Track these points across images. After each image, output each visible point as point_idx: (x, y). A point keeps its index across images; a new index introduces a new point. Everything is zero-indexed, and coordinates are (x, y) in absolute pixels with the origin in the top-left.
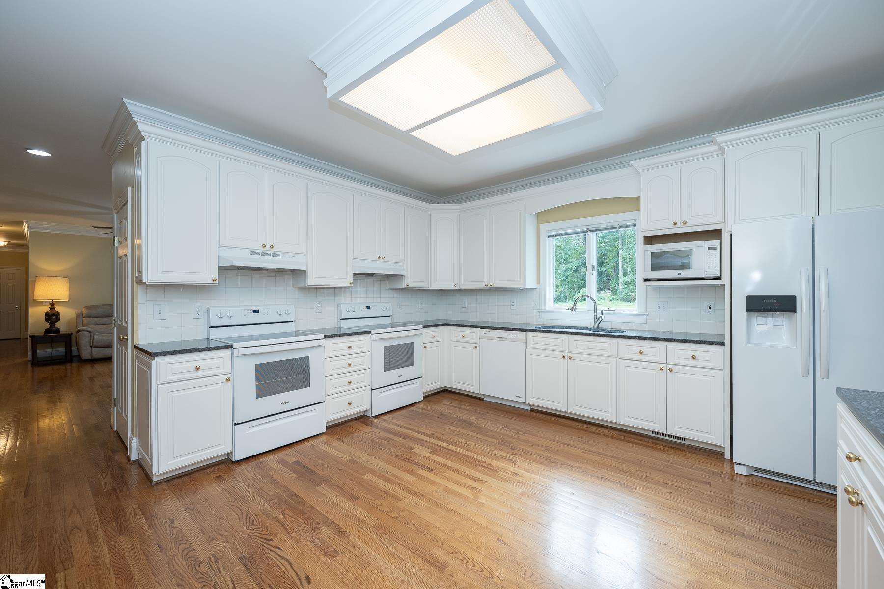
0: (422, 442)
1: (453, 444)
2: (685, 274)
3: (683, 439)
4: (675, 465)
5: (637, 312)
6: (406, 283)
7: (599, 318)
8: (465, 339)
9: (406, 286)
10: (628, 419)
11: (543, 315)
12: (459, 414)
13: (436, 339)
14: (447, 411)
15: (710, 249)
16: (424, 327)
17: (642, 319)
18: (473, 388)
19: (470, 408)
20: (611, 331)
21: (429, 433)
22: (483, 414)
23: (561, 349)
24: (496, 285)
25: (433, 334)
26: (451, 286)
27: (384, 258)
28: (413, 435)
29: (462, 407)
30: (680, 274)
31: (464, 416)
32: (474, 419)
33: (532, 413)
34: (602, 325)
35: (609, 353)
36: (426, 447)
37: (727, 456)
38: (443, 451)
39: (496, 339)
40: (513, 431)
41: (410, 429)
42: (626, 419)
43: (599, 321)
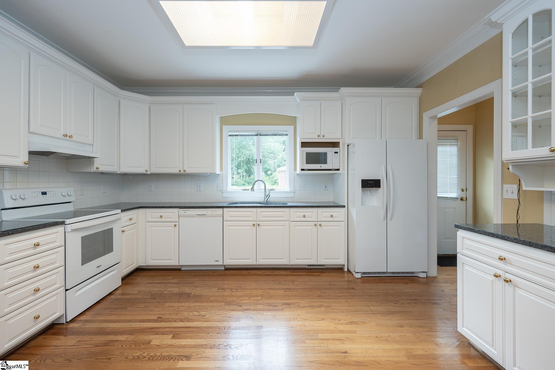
0: (154, 330)
1: (189, 320)
2: (324, 166)
3: (324, 265)
4: (332, 283)
5: (288, 190)
6: (95, 166)
7: (268, 195)
8: (163, 219)
9: (95, 169)
10: (297, 260)
11: (225, 195)
12: (170, 289)
13: (132, 222)
14: (156, 289)
15: (335, 153)
16: (122, 211)
17: (291, 195)
18: (172, 261)
19: (175, 281)
20: (276, 203)
21: (155, 317)
22: (192, 283)
23: (251, 219)
24: (189, 171)
25: (130, 217)
26: (141, 170)
27: (71, 137)
28: (138, 326)
29: (167, 281)
30: (321, 167)
31: (176, 290)
32: (187, 290)
33: (226, 272)
34: (271, 199)
35: (285, 219)
36: (163, 334)
37: (346, 270)
38: (184, 331)
39: (196, 216)
40: (227, 290)
41: (130, 321)
42: (295, 261)
43: (268, 197)
